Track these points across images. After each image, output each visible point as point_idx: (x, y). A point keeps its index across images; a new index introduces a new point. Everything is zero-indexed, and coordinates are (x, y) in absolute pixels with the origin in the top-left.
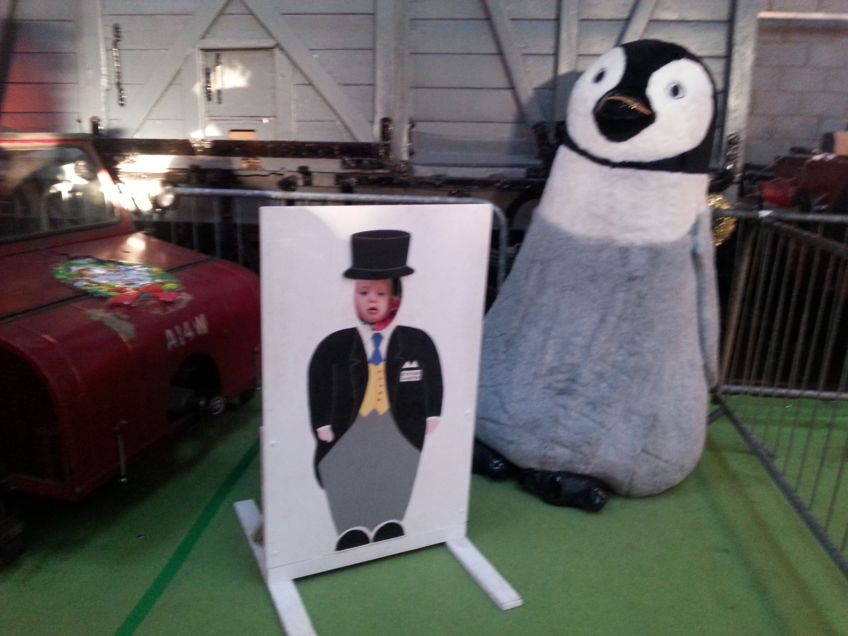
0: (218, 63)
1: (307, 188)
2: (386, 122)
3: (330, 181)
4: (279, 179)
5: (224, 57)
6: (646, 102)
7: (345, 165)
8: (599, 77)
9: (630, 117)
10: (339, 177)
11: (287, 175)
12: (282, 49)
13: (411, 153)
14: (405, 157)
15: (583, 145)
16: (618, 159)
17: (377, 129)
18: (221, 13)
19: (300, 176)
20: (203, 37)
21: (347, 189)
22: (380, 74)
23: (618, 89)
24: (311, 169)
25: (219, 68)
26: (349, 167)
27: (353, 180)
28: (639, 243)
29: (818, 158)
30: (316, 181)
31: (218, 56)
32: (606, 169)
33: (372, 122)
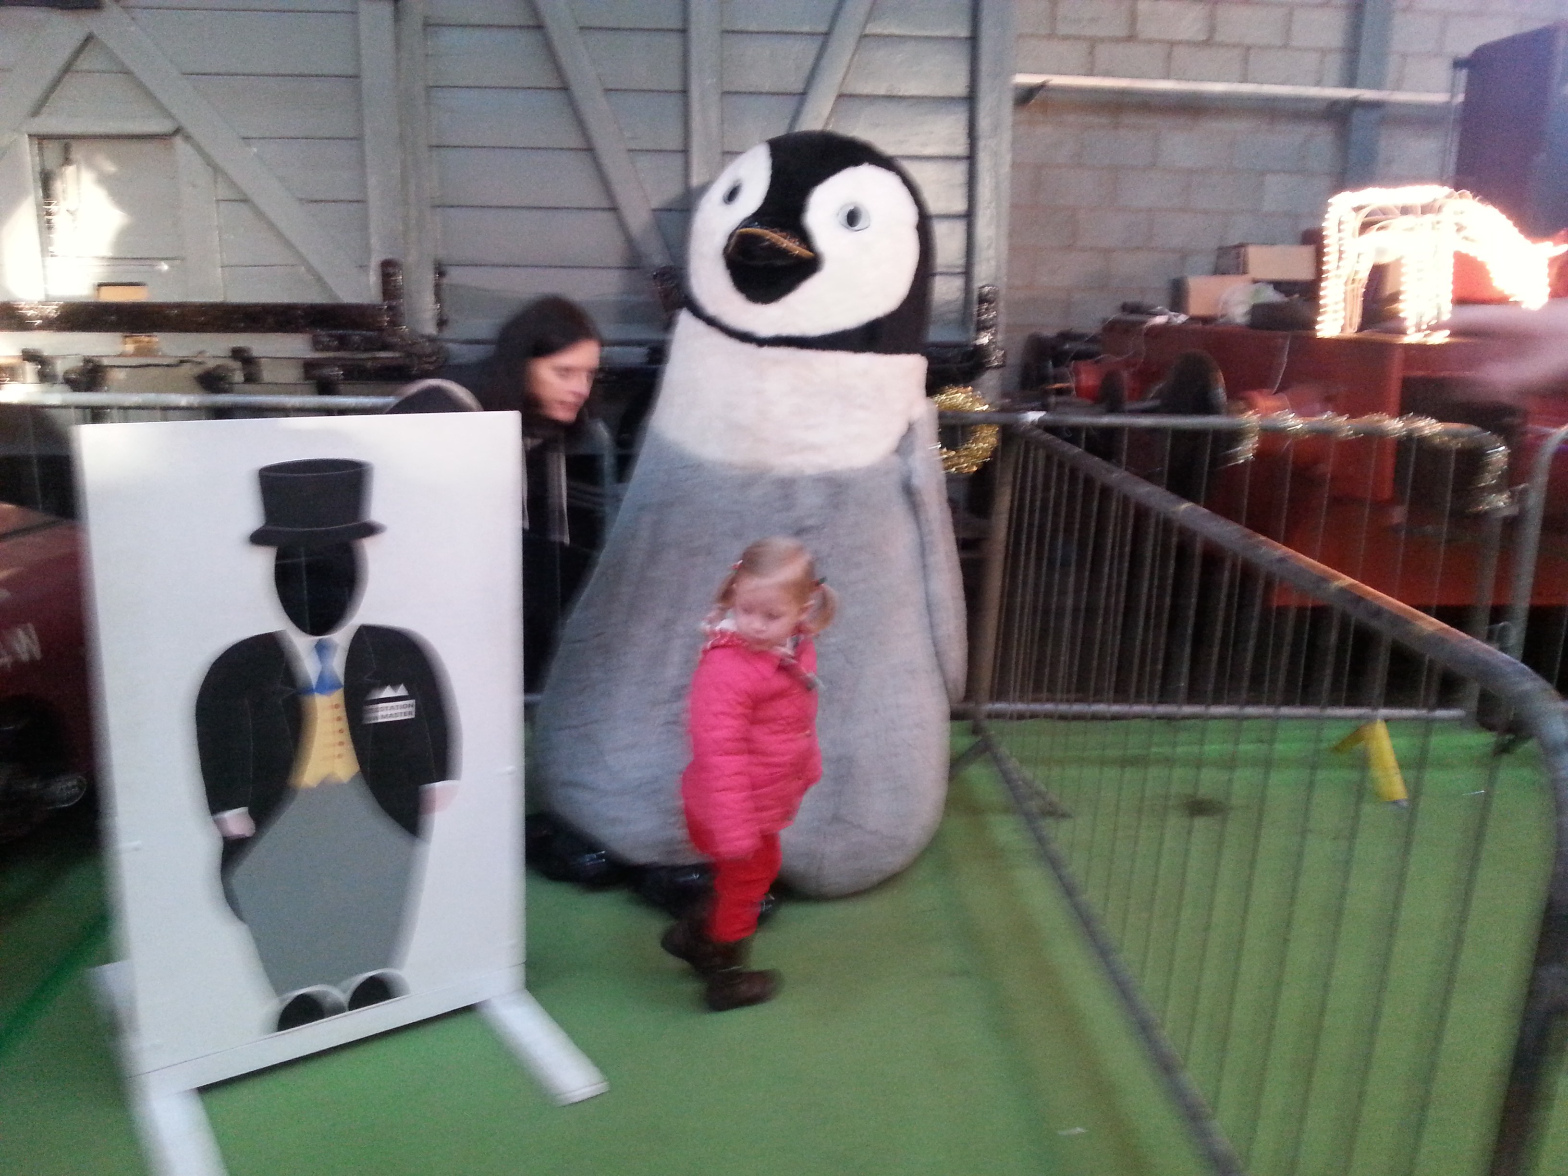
0: (67, 161)
1: (247, 387)
2: (388, 269)
3: (292, 374)
4: (198, 370)
5: (78, 151)
6: (804, 237)
7: (317, 345)
8: (732, 195)
9: (779, 263)
10: (309, 367)
11: (211, 364)
12: (188, 138)
13: (442, 323)
14: (430, 329)
15: (711, 309)
16: (765, 331)
17: (373, 278)
18: (67, 68)
19: (237, 365)
20: (36, 112)
21: (325, 387)
22: (372, 181)
23: (759, 217)
24: (255, 353)
25: (70, 170)
26: (327, 348)
27: (337, 372)
28: (810, 471)
29: (1160, 320)
30: (267, 375)
31: (67, 149)
32: (750, 349)
33: (363, 268)
